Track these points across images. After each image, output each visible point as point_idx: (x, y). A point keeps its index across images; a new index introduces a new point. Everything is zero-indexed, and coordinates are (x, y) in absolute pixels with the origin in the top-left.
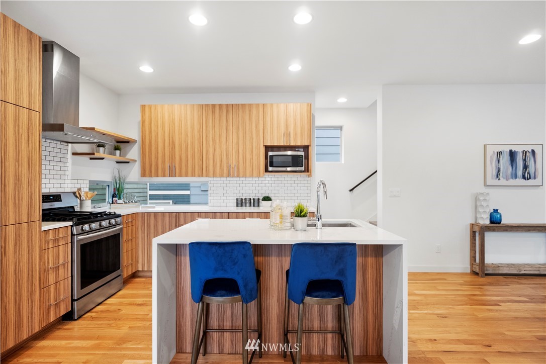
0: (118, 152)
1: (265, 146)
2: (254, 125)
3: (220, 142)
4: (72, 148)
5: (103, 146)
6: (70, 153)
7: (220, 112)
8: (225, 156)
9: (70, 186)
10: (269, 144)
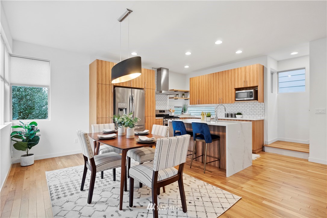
0: (183, 96)
1: (235, 89)
2: (230, 79)
3: (216, 89)
4: (169, 96)
5: (178, 95)
6: (168, 98)
7: (216, 76)
8: (218, 95)
9: (168, 108)
10: (237, 87)
